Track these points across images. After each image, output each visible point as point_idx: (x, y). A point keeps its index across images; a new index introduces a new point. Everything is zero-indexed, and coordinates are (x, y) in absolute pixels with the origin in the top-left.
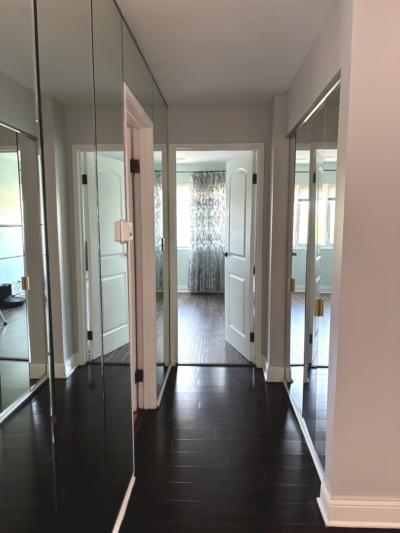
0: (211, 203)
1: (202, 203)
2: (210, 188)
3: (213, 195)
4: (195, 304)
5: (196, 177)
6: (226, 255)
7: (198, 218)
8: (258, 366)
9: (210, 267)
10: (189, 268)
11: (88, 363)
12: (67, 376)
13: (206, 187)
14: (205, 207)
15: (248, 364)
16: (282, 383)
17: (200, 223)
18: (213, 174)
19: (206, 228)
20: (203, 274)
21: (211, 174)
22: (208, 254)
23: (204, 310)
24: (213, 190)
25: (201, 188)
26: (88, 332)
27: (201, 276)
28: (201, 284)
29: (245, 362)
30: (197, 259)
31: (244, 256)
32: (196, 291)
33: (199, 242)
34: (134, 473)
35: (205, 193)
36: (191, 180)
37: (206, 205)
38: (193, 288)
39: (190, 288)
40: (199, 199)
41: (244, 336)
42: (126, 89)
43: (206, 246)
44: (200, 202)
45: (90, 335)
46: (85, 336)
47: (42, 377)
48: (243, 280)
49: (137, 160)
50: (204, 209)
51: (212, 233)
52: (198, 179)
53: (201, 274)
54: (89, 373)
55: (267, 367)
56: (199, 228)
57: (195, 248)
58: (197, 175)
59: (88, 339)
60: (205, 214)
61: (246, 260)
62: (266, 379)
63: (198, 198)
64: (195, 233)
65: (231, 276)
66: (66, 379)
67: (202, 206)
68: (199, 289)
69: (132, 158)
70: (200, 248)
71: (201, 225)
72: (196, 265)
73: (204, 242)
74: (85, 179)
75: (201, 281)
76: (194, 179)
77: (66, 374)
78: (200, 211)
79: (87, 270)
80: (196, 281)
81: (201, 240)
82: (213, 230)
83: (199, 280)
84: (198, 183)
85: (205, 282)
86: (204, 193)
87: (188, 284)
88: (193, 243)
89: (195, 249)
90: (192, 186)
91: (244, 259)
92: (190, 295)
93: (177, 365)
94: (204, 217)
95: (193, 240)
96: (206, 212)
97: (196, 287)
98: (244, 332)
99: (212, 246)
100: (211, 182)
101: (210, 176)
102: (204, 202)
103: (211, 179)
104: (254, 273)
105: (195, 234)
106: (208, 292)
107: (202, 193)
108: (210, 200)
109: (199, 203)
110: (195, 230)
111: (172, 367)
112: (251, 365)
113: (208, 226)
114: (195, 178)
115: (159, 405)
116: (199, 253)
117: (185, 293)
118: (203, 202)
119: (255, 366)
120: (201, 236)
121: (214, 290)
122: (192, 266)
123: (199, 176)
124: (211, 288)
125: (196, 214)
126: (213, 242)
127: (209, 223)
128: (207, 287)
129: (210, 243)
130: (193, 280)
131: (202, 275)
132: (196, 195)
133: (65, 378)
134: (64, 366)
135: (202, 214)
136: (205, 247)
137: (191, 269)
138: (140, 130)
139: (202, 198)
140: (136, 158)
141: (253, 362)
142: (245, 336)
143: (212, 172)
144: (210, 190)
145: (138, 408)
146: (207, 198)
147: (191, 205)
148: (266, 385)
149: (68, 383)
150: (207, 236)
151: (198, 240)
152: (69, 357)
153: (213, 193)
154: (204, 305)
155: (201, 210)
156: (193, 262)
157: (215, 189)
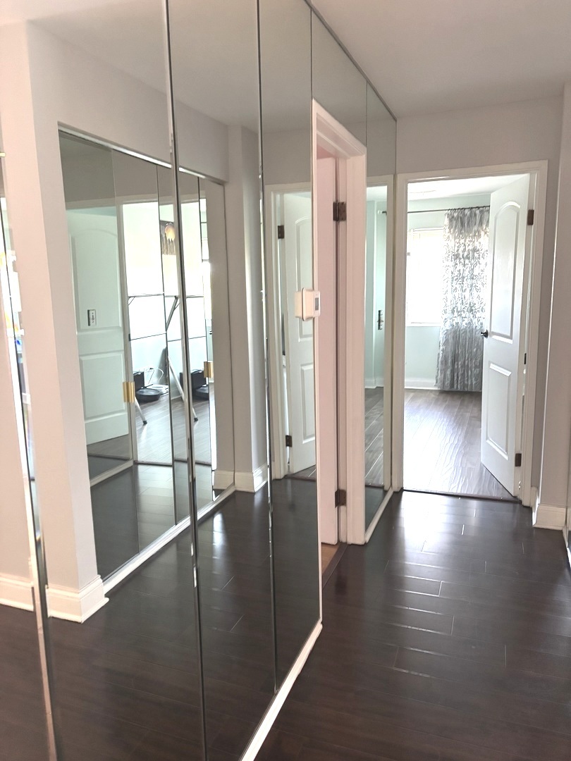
0: (476, 255)
1: (461, 257)
2: (475, 232)
3: (480, 243)
4: (444, 406)
5: (453, 217)
6: (486, 334)
7: (455, 278)
8: (525, 503)
9: (471, 353)
10: (439, 354)
11: (286, 477)
12: (256, 489)
13: (469, 232)
14: (467, 261)
15: (510, 498)
16: (561, 532)
17: (458, 286)
18: (482, 212)
19: (467, 294)
20: (460, 363)
21: (478, 212)
22: (468, 334)
23: (456, 416)
24: (480, 236)
25: (461, 233)
26: (287, 436)
27: (456, 367)
28: (456, 378)
29: (506, 496)
30: (451, 341)
31: (511, 338)
32: (447, 389)
33: (456, 314)
34: (321, 620)
35: (467, 241)
36: (446, 221)
37: (469, 258)
38: (444, 383)
39: (439, 384)
40: (458, 250)
41: (506, 458)
42: (316, 109)
43: (466, 321)
44: (459, 254)
45: (289, 440)
46: (283, 441)
47: (229, 488)
48: (508, 373)
49: (343, 203)
50: (464, 265)
51: (476, 301)
52: (457, 219)
53: (456, 363)
54: (289, 489)
55: (537, 506)
56: (456, 294)
57: (448, 324)
58: (456, 215)
59: (287, 445)
60: (466, 273)
61: (514, 343)
62: (534, 522)
63: (456, 249)
64: (449, 301)
65: (493, 366)
66: (254, 494)
67: (462, 260)
68: (452, 385)
69: (337, 201)
70: (456, 323)
71: (459, 289)
72: (450, 348)
73: (463, 315)
74: (281, 233)
75: (456, 374)
76: (451, 221)
77: (255, 487)
78: (458, 269)
79: (284, 354)
80: (448, 372)
81: (459, 312)
82: (478, 297)
83: (453, 372)
84: (456, 227)
85: (463, 374)
86: (465, 241)
87: (437, 377)
88: (445, 316)
89: (448, 326)
90: (448, 230)
91: (510, 341)
92: (438, 394)
93: (402, 490)
94: (463, 277)
95: (446, 313)
96: (468, 269)
97: (448, 382)
98: (507, 451)
99: (475, 321)
100: (477, 223)
101: (475, 215)
102: (466, 254)
103: (478, 218)
104: (525, 363)
105: (449, 303)
106: (466, 389)
107: (462, 241)
108: (475, 250)
109: (457, 256)
110: (450, 296)
111: (394, 493)
112: (515, 501)
113: (471, 290)
114: (451, 219)
115: (367, 539)
116: (455, 332)
117: (431, 391)
118: (463, 255)
119: (520, 502)
120: (459, 305)
121: (476, 387)
122: (443, 350)
123: (458, 216)
124: (472, 384)
125: (452, 273)
126: (478, 315)
127: (472, 286)
128: (466, 382)
129: (472, 315)
130: (444, 371)
131: (458, 364)
132: (452, 243)
133: (252, 491)
134: (253, 477)
135: (461, 272)
136: (464, 323)
137: (441, 355)
138: (348, 160)
139: (462, 248)
140: (341, 200)
141: (518, 497)
142: (509, 458)
143: (478, 208)
144: (475, 235)
145: (339, 541)
146: (471, 247)
147: (444, 259)
148: (534, 533)
149: (258, 498)
150: (468, 306)
151: (453, 312)
152: (259, 465)
153: (479, 240)
154: (456, 410)
155: (460, 267)
156: (444, 344)
157: (482, 233)
